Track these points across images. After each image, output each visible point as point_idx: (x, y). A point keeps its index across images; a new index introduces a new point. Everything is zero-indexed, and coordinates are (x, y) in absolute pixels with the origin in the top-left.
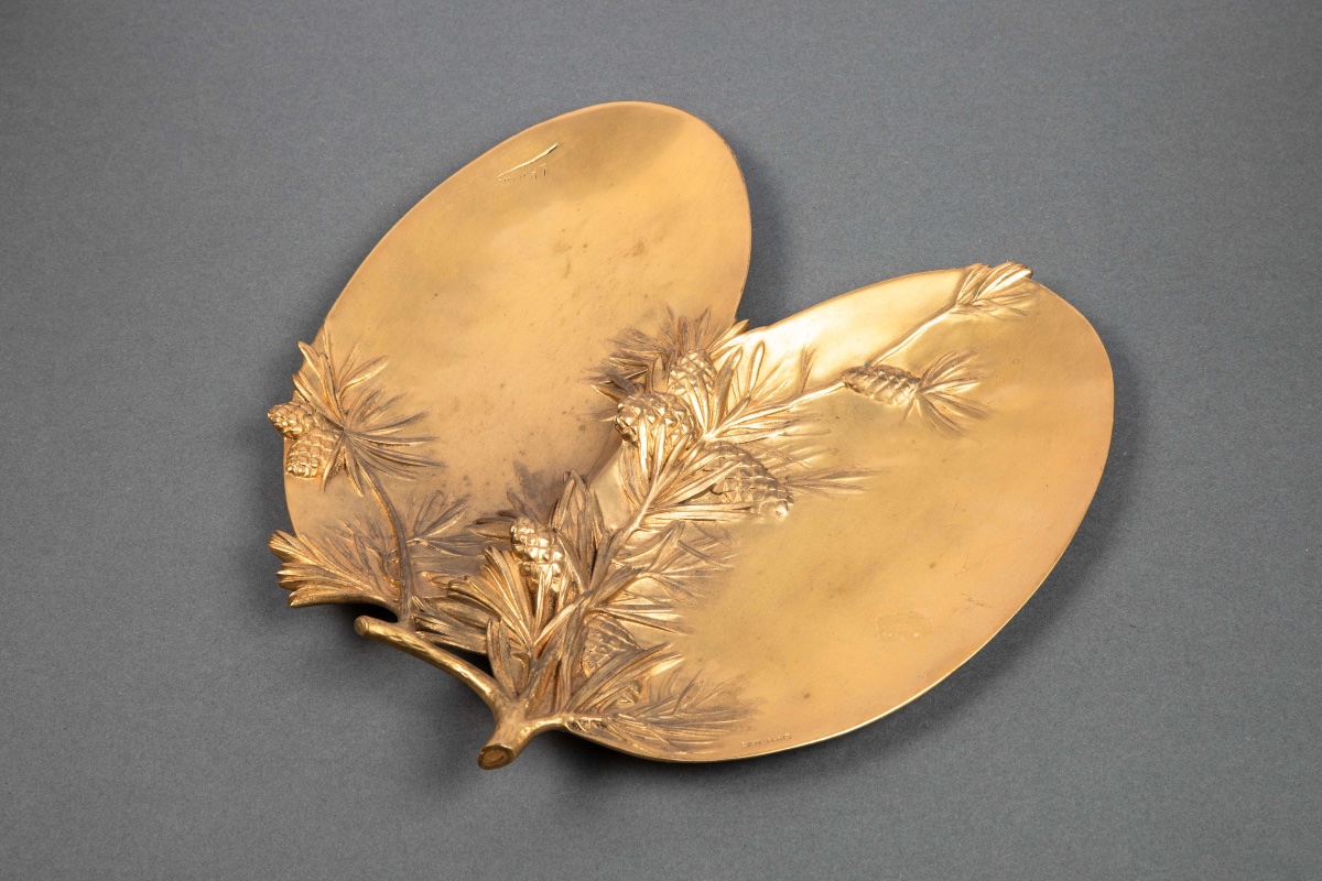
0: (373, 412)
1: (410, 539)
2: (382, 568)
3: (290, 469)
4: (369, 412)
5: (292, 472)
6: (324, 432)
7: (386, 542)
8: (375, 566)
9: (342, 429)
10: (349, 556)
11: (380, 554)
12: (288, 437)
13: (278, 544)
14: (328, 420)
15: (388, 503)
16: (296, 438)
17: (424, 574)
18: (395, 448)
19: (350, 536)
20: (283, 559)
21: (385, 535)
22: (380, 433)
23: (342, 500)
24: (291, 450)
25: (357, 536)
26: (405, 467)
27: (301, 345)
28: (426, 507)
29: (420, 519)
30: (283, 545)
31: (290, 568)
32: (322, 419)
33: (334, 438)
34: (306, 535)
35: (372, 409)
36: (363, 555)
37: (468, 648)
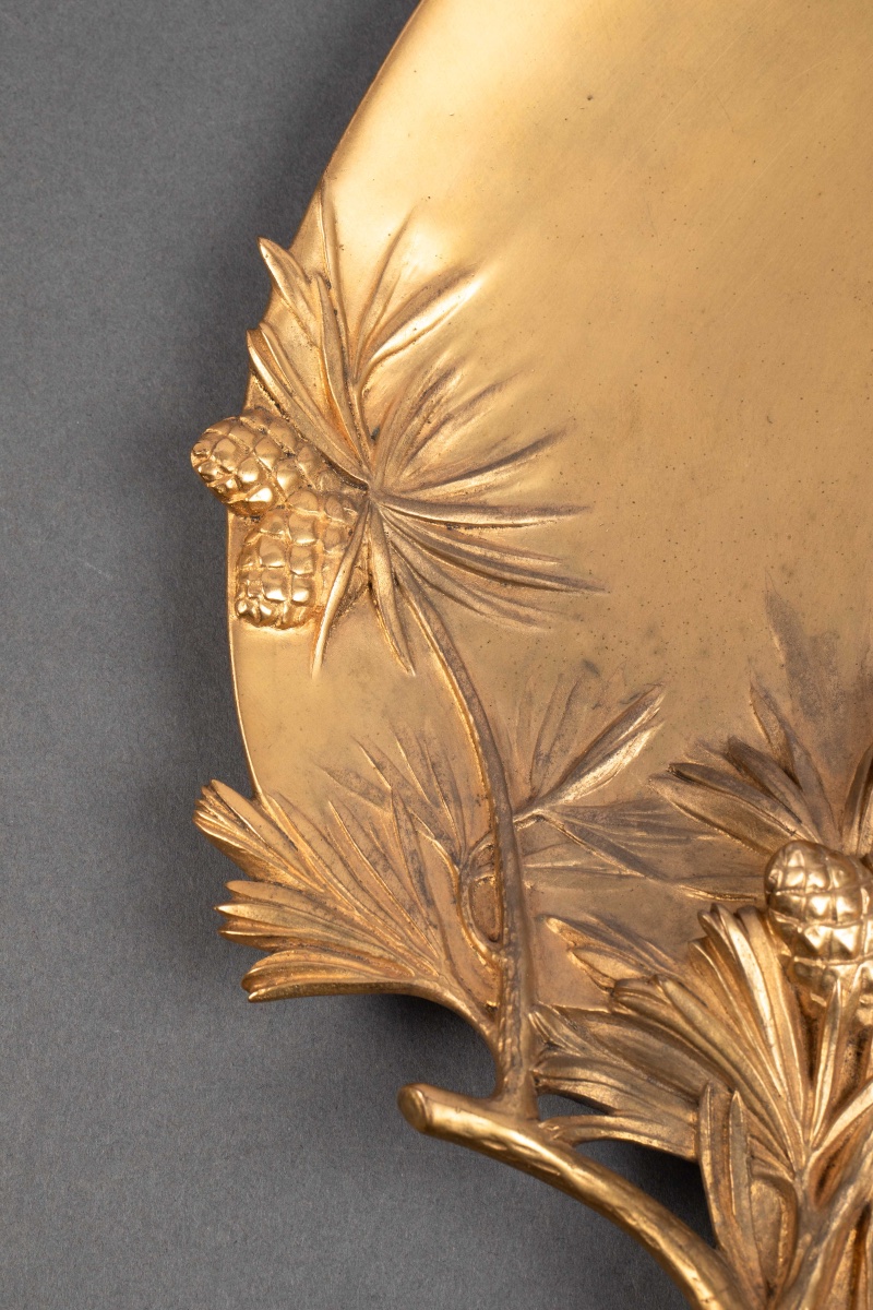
0: (435, 431)
1: (521, 810)
2: (457, 900)
3: (242, 608)
4: (427, 429)
5: (247, 615)
6: (322, 497)
7: (467, 813)
8: (441, 892)
9: (364, 486)
10: (382, 858)
11: (454, 859)
12: (237, 514)
13: (214, 822)
14: (332, 465)
15: (472, 699)
16: (256, 514)
17: (554, 925)
18: (491, 535)
19: (380, 798)
20: (229, 865)
21: (463, 793)
22: (451, 489)
23: (364, 686)
24: (245, 553)
25: (399, 799)
26: (507, 591)
27: (266, 250)
28: (558, 712)
29: (544, 748)
30: (226, 825)
31: (247, 900)
32: (316, 462)
33: (345, 515)
34: (284, 800)
35: (434, 421)
36: (414, 855)
37: (655, 1144)
